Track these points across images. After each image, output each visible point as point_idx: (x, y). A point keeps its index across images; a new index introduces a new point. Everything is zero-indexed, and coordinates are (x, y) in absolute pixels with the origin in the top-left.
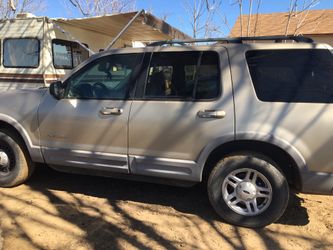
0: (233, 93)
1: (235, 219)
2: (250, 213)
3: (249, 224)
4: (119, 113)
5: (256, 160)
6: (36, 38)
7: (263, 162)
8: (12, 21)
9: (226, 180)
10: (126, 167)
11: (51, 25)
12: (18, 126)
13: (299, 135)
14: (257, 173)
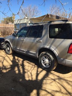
0: (44, 36)
1: (43, 68)
2: (47, 67)
3: (45, 70)
4: (23, 40)
5: (47, 53)
6: (26, 23)
7: (49, 54)
8: (22, 19)
9: (42, 58)
10: (25, 53)
11: (29, 20)
12: (10, 42)
13: (57, 47)
14: (48, 57)
